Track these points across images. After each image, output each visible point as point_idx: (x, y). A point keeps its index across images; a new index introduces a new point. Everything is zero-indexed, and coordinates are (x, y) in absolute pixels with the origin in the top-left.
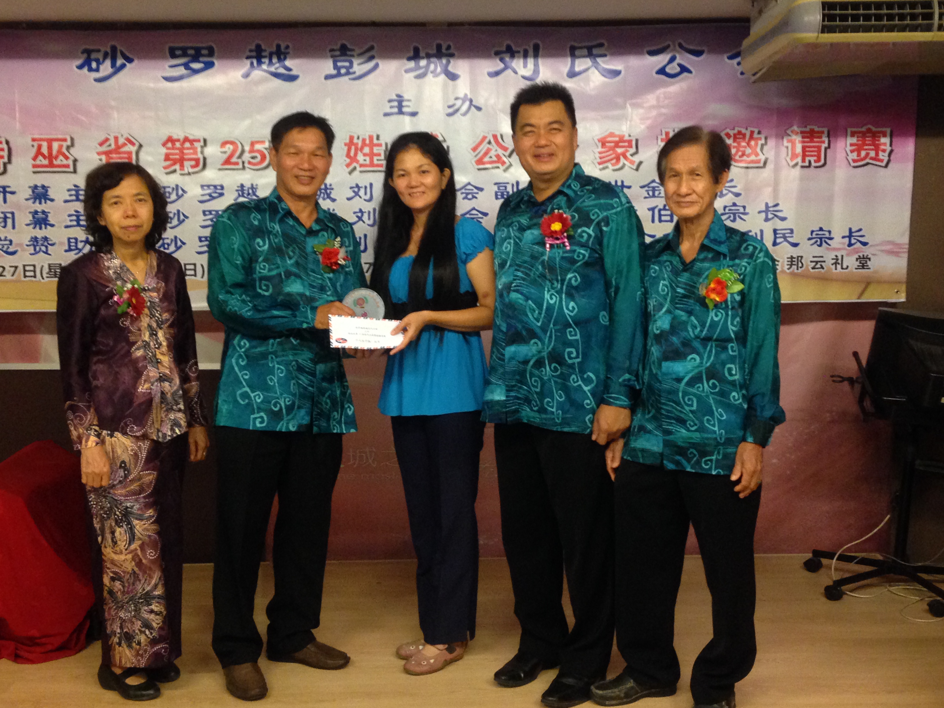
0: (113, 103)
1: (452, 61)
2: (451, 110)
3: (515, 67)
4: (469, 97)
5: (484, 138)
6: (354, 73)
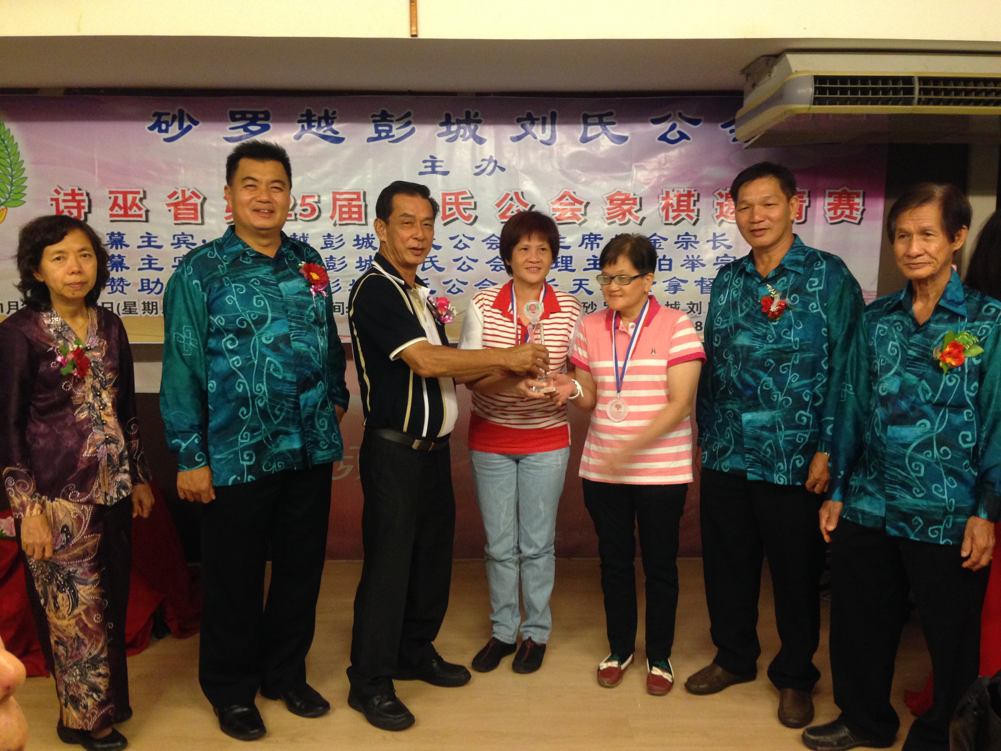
0: (180, 160)
1: (479, 127)
2: (478, 170)
3: (535, 133)
4: (494, 159)
5: (508, 195)
6: (393, 136)
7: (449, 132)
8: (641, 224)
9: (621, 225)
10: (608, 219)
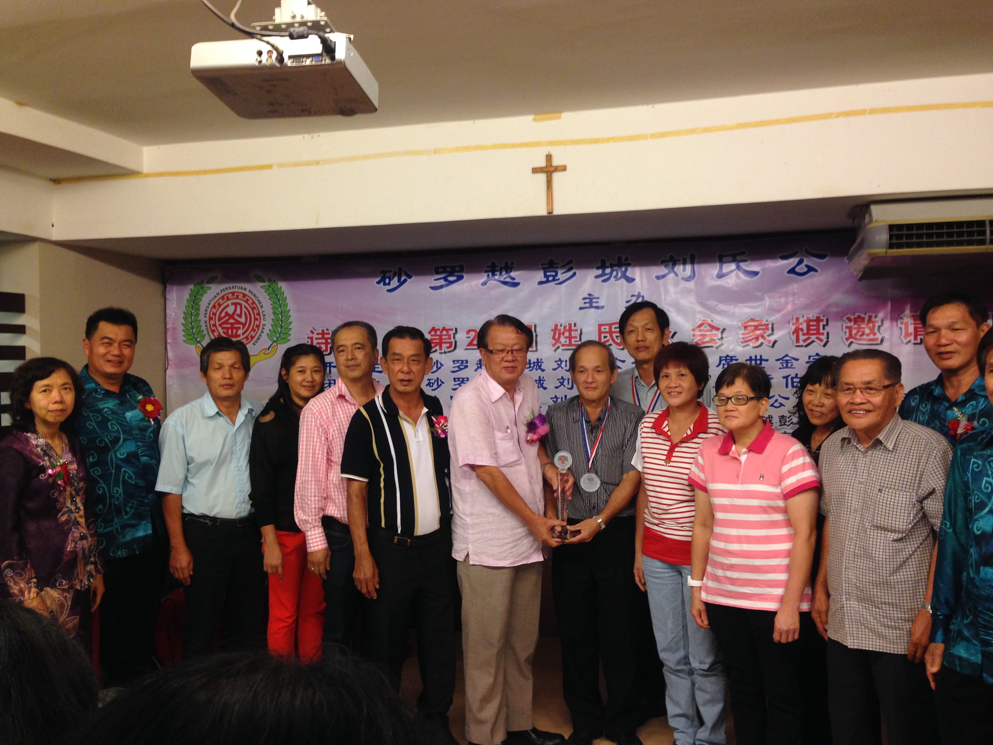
0: (398, 306)
1: (629, 269)
3: (677, 271)
4: (642, 294)
6: (559, 279)
7: (603, 274)
8: (773, 346)
9: (754, 347)
10: (742, 342)
